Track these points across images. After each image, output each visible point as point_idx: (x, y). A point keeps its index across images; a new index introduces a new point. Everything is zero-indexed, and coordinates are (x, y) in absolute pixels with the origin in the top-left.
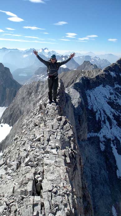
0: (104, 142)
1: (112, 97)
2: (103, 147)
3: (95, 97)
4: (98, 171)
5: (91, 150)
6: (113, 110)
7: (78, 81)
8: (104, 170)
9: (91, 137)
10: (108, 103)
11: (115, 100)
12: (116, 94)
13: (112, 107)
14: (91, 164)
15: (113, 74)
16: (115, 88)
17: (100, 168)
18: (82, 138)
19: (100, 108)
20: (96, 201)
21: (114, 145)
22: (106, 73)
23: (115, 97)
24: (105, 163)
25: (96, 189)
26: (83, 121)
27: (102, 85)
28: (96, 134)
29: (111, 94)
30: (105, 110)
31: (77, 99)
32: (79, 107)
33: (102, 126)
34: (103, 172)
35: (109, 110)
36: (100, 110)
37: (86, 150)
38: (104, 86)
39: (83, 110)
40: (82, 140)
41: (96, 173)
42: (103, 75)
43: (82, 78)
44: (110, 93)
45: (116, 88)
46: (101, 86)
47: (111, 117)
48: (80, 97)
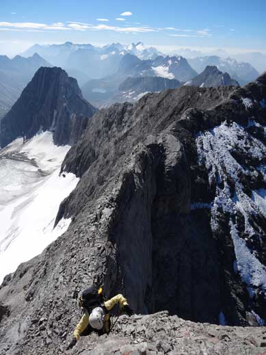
0: (218, 217)
1: (242, 143)
2: (214, 226)
3: (211, 145)
4: (202, 261)
5: (194, 229)
6: (239, 166)
7: (183, 117)
8: (214, 260)
9: (197, 209)
10: (233, 153)
12: (249, 139)
13: (238, 162)
14: (193, 251)
15: (247, 102)
16: (248, 127)
17: (207, 258)
18: (181, 211)
19: (216, 162)
21: (234, 223)
22: (235, 101)
23: (246, 143)
24: (216, 250)
25: (196, 287)
26: (183, 187)
27: (225, 122)
28: (207, 205)
29: (240, 138)
30: (226, 165)
31: (176, 153)
32: (179, 165)
33: (217, 192)
34: (211, 262)
35: (231, 163)
37: (187, 230)
38: (228, 125)
40: (181, 215)
41: (199, 263)
42: (228, 104)
43: (191, 113)
44: (238, 136)
45: (251, 128)
46: (223, 126)
47: (235, 176)
48: (181, 150)
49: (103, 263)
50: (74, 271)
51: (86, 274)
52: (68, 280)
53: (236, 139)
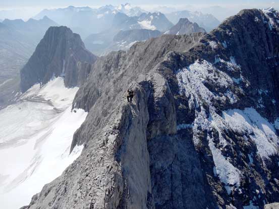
0: (198, 134)
1: (211, 76)
2: (196, 141)
3: (188, 79)
4: (189, 170)
5: (181, 145)
6: (211, 93)
7: (165, 59)
8: (198, 167)
9: (182, 129)
10: (206, 85)
11: (214, 79)
12: (216, 72)
13: (210, 90)
14: (181, 162)
15: (213, 44)
16: (215, 63)
17: (193, 166)
18: (169, 132)
19: (193, 92)
20: (186, 202)
21: (211, 138)
22: (204, 44)
23: (215, 76)
24: (199, 159)
25: (186, 190)
26: (169, 112)
27: (198, 60)
28: (189, 125)
29: (210, 72)
30: (201, 94)
31: (162, 87)
32: (165, 96)
33: (196, 115)
34: (196, 170)
35: (205, 92)
36: (194, 96)
37: (175, 145)
38: (200, 63)
39: (169, 100)
40: (170, 135)
41: (187, 171)
42: (199, 46)
43: (171, 55)
44: (209, 71)
45: (217, 63)
46: (196, 63)
47: (208, 101)
48: (166, 85)
49: (112, 179)
50: (89, 187)
51: (99, 189)
52: (85, 195)
53: (207, 73)
